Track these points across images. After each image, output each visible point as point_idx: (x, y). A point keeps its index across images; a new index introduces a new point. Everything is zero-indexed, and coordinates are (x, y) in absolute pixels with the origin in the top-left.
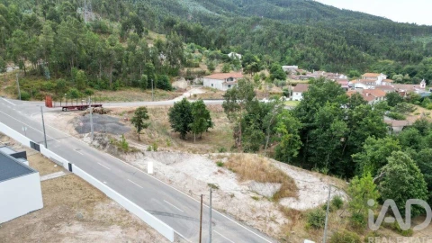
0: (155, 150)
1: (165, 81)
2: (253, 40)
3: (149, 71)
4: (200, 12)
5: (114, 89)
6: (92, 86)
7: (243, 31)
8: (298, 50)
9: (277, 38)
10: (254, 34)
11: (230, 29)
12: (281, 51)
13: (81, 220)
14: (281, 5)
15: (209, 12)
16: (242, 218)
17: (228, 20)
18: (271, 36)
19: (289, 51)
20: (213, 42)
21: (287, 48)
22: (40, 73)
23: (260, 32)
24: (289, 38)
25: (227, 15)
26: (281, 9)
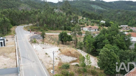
1: (70, 28)
2: (116, 17)
3: (65, 25)
4: (99, 9)
5: (55, 30)
6: (49, 29)
7: (113, 14)
8: (134, 20)
9: (126, 16)
10: (117, 15)
11: (108, 14)
12: (127, 21)
14: (132, 5)
15: (103, 9)
17: (108, 11)
18: (123, 16)
19: (130, 21)
21: (129, 20)
22: (36, 25)
23: (119, 14)
24: (131, 16)
25: (109, 10)
26: (132, 7)
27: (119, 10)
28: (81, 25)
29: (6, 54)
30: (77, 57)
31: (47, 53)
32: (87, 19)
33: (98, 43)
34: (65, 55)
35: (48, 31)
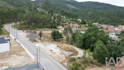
0: (42, 42)
1: (55, 26)
2: (87, 15)
3: (51, 24)
4: (73, 8)
5: (42, 28)
6: (36, 27)
7: (85, 13)
8: (101, 18)
9: (95, 15)
10: (88, 14)
11: (81, 13)
12: (96, 19)
13: (17, 54)
14: (98, 6)
15: (76, 8)
16: (54, 58)
17: (81, 10)
18: (93, 15)
19: (98, 19)
20: (74, 16)
21: (98, 18)
22: (24, 24)
23: (90, 13)
24: (99, 15)
25: (81, 9)
26: (98, 7)
27: (90, 10)
28: (64, 24)
29: (17, 53)
30: (73, 52)
31: (51, 49)
32: (67, 18)
33: (86, 40)
34: (65, 51)
35: (36, 29)
